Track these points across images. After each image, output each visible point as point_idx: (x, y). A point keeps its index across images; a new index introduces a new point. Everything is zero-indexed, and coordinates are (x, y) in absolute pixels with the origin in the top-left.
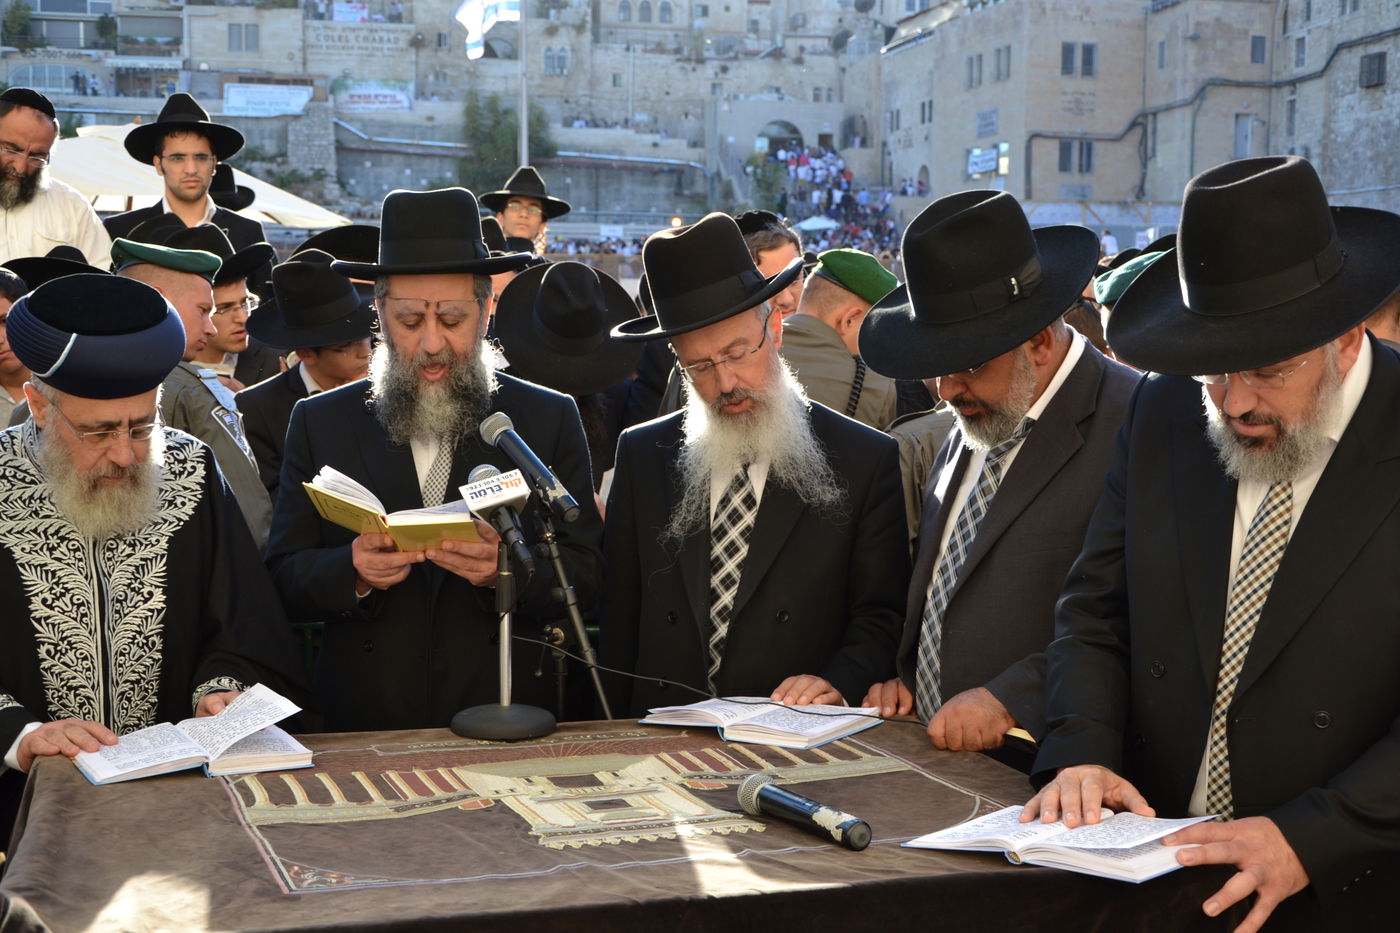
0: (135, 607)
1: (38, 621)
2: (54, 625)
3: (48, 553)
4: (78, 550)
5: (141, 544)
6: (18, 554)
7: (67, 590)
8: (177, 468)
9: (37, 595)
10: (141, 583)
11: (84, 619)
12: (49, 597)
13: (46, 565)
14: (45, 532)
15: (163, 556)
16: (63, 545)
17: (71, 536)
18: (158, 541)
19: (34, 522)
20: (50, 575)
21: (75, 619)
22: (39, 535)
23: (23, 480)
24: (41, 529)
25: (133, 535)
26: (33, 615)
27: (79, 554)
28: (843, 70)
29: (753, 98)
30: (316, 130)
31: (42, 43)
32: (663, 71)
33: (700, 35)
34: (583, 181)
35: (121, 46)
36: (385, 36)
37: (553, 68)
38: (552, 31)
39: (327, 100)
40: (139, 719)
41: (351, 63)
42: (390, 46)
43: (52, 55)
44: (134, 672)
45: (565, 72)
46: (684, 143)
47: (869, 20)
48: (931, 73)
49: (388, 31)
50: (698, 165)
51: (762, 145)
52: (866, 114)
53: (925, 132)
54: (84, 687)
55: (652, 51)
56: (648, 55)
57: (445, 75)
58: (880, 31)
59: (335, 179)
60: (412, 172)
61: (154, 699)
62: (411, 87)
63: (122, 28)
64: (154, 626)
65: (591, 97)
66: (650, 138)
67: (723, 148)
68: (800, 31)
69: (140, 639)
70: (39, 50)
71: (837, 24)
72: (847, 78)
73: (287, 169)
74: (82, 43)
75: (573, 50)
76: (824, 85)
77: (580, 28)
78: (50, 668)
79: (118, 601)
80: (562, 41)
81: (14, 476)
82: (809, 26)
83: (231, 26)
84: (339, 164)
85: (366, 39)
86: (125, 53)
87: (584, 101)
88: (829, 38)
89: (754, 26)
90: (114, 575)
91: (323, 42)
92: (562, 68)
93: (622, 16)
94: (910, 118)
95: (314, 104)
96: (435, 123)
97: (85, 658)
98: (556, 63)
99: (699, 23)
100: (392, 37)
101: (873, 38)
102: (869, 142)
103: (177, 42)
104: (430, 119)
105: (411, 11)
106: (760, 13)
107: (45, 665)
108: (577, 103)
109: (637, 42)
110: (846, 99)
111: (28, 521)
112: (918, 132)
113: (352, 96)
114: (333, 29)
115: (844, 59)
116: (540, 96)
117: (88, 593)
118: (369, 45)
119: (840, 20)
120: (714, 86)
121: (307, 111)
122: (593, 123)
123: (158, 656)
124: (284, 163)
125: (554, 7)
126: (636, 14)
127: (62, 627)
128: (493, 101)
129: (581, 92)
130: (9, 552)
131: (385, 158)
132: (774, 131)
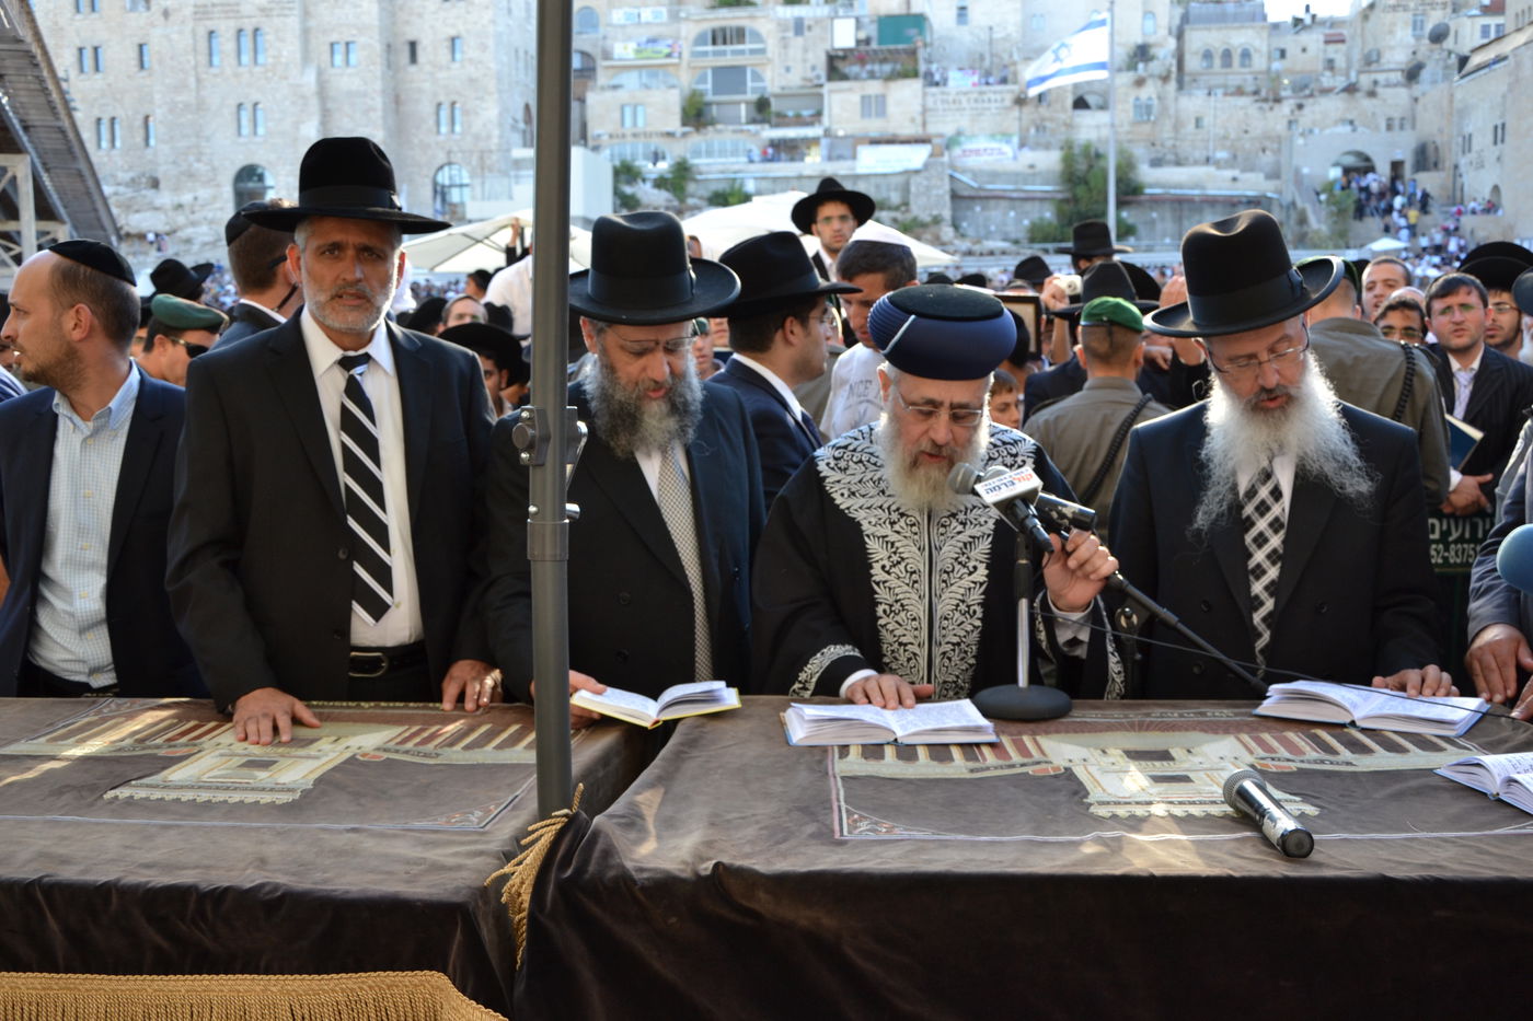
0: (960, 578)
1: (878, 584)
2: (890, 589)
3: (889, 527)
4: (914, 525)
5: (971, 523)
6: (865, 526)
7: (903, 559)
8: (1009, 460)
9: (877, 561)
10: (968, 558)
11: (916, 585)
12: (888, 564)
13: (886, 536)
14: (889, 508)
15: (989, 535)
16: (902, 520)
17: (909, 513)
18: (986, 522)
19: (880, 500)
20: (889, 545)
21: (908, 585)
22: (884, 510)
23: (875, 464)
24: (885, 506)
25: (966, 514)
26: (873, 578)
27: (915, 529)
28: (1416, 100)
29: (1327, 131)
30: (934, 182)
31: (712, 123)
32: (1241, 113)
33: (1277, 77)
34: (1168, 215)
35: (774, 120)
36: (993, 97)
37: (1141, 116)
38: (1140, 82)
39: (942, 155)
40: (957, 677)
41: (964, 122)
42: (998, 105)
43: (720, 132)
44: (955, 635)
45: (1152, 118)
46: (1261, 176)
47: (1443, 50)
48: (1504, 97)
49: (995, 92)
50: (1275, 196)
51: (1335, 173)
52: (1439, 141)
53: (1497, 153)
54: (912, 644)
55: (1232, 94)
56: (1229, 99)
57: (1044, 128)
58: (1453, 60)
59: (950, 223)
60: (1017, 213)
61: (972, 661)
62: (1015, 140)
63: (775, 106)
64: (976, 596)
65: (1176, 139)
66: (1229, 173)
67: (1298, 179)
68: (1374, 67)
69: (963, 607)
70: (710, 128)
71: (1411, 56)
72: (1419, 107)
73: (909, 217)
74: (743, 120)
75: (1159, 98)
76: (1396, 115)
77: (1165, 79)
78: (885, 625)
79: (945, 572)
80: (1149, 91)
81: (868, 461)
82: (1383, 61)
83: (863, 98)
84: (954, 209)
85: (976, 101)
86: (777, 125)
87: (1169, 143)
88: (1403, 71)
89: (1330, 65)
90: (944, 549)
91: (940, 106)
92: (1149, 114)
93: (1205, 64)
94: (1482, 141)
95: (932, 160)
96: (1037, 170)
97: (914, 619)
98: (1144, 110)
99: (1277, 65)
100: (998, 97)
101: (1447, 67)
102: (1440, 166)
103: (818, 114)
104: (1032, 166)
105: (1015, 74)
106: (1336, 52)
107: (881, 622)
108: (1162, 145)
109: (1218, 86)
110: (1418, 125)
111: (875, 499)
112: (1492, 152)
113: (964, 151)
114: (948, 94)
115: (1417, 89)
116: (1130, 141)
117: (918, 562)
118: (979, 105)
119: (1414, 53)
120: (1290, 122)
121: (926, 166)
122: (1178, 163)
123: (978, 623)
124: (907, 211)
125: (1142, 61)
126: (1217, 62)
127: (897, 591)
128: (1087, 148)
129: (1166, 135)
130: (859, 524)
131: (992, 203)
132: (1350, 161)
